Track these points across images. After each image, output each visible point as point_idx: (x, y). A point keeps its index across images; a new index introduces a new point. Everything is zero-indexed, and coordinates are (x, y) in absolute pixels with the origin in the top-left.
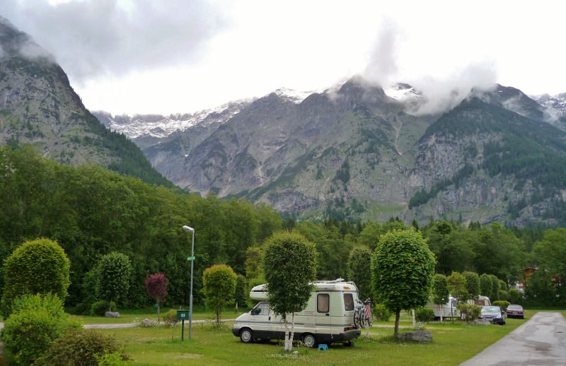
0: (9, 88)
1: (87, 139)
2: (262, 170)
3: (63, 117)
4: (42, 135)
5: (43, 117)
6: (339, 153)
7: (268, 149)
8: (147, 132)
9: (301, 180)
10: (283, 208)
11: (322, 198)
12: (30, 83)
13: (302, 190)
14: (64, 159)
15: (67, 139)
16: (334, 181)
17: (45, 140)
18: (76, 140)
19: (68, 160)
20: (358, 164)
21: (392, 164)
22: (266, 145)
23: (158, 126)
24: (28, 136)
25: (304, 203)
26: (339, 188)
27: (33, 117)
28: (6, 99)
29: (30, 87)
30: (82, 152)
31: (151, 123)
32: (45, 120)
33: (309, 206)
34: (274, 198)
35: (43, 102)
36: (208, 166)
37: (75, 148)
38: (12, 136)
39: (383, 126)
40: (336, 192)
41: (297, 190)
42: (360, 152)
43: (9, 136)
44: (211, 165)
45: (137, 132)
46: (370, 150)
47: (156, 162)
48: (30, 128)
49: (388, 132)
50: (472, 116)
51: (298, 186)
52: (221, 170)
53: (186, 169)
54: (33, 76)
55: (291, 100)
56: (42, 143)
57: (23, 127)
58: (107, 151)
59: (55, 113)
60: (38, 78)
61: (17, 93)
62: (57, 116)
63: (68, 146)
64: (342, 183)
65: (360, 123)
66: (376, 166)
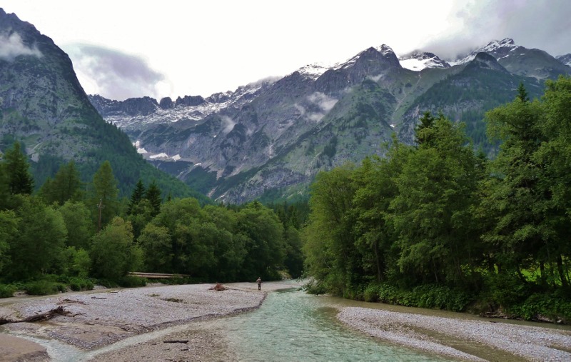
0: (14, 88)
1: (76, 129)
2: (273, 148)
3: (60, 111)
4: (37, 128)
5: (40, 112)
6: (333, 128)
7: (283, 127)
8: (187, 115)
9: (292, 157)
10: (272, 184)
11: (308, 173)
12: (33, 83)
13: (291, 166)
14: (50, 148)
15: (58, 131)
16: (321, 156)
17: (40, 132)
18: (65, 131)
19: (53, 149)
20: (346, 139)
21: (379, 138)
22: (282, 123)
23: (197, 109)
24: (24, 129)
25: (291, 179)
26: (324, 163)
27: (31, 113)
28: (12, 97)
29: (32, 86)
30: (68, 141)
31: (192, 107)
32: (43, 115)
33: (295, 181)
34: (266, 175)
35: (42, 98)
36: (226, 146)
37: (62, 138)
38: (9, 130)
39: (385, 99)
40: (321, 167)
41: (287, 166)
42: (349, 127)
43: (7, 131)
44: (229, 145)
45: (178, 116)
46: (359, 125)
47: (188, 144)
48: (27, 123)
49: (389, 105)
50: (460, 85)
51: (287, 163)
52: (239, 149)
53: (211, 149)
54: (36, 76)
55: (311, 77)
56: (37, 135)
57: (21, 122)
58: (91, 139)
59: (53, 107)
60: (40, 77)
61: (21, 92)
62: (54, 110)
63: (58, 137)
64: (328, 157)
65: (360, 98)
66: (363, 140)
